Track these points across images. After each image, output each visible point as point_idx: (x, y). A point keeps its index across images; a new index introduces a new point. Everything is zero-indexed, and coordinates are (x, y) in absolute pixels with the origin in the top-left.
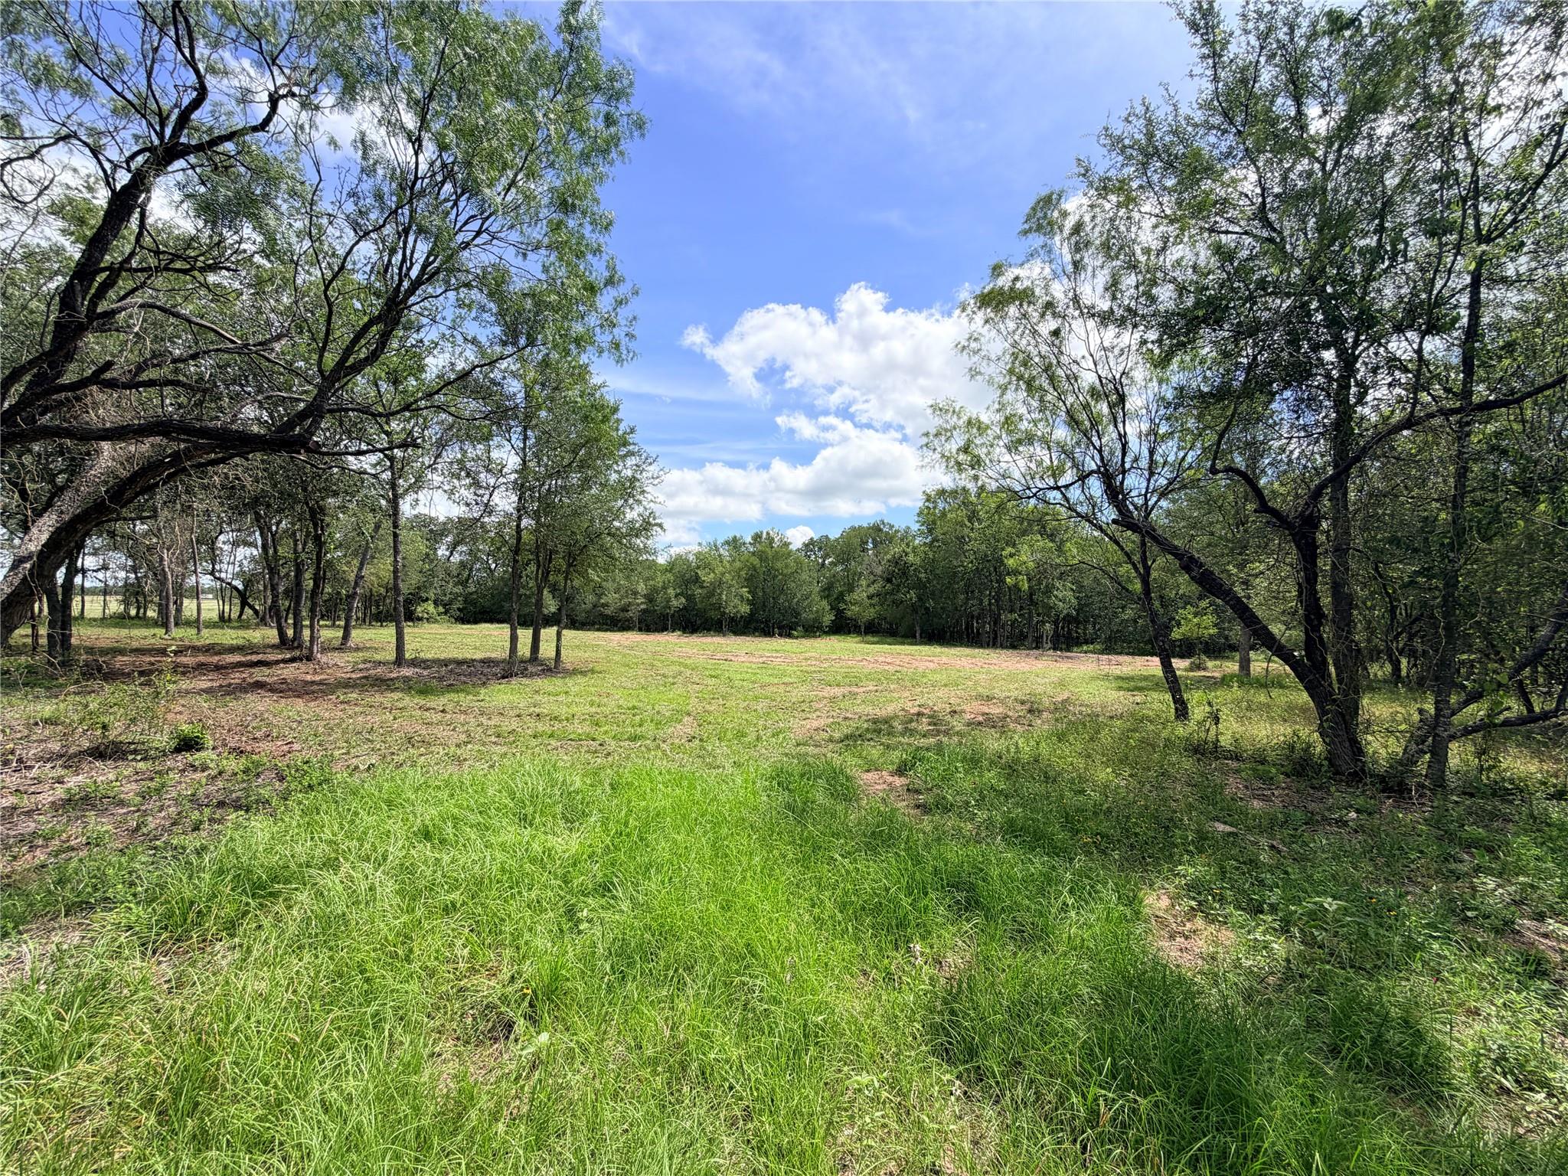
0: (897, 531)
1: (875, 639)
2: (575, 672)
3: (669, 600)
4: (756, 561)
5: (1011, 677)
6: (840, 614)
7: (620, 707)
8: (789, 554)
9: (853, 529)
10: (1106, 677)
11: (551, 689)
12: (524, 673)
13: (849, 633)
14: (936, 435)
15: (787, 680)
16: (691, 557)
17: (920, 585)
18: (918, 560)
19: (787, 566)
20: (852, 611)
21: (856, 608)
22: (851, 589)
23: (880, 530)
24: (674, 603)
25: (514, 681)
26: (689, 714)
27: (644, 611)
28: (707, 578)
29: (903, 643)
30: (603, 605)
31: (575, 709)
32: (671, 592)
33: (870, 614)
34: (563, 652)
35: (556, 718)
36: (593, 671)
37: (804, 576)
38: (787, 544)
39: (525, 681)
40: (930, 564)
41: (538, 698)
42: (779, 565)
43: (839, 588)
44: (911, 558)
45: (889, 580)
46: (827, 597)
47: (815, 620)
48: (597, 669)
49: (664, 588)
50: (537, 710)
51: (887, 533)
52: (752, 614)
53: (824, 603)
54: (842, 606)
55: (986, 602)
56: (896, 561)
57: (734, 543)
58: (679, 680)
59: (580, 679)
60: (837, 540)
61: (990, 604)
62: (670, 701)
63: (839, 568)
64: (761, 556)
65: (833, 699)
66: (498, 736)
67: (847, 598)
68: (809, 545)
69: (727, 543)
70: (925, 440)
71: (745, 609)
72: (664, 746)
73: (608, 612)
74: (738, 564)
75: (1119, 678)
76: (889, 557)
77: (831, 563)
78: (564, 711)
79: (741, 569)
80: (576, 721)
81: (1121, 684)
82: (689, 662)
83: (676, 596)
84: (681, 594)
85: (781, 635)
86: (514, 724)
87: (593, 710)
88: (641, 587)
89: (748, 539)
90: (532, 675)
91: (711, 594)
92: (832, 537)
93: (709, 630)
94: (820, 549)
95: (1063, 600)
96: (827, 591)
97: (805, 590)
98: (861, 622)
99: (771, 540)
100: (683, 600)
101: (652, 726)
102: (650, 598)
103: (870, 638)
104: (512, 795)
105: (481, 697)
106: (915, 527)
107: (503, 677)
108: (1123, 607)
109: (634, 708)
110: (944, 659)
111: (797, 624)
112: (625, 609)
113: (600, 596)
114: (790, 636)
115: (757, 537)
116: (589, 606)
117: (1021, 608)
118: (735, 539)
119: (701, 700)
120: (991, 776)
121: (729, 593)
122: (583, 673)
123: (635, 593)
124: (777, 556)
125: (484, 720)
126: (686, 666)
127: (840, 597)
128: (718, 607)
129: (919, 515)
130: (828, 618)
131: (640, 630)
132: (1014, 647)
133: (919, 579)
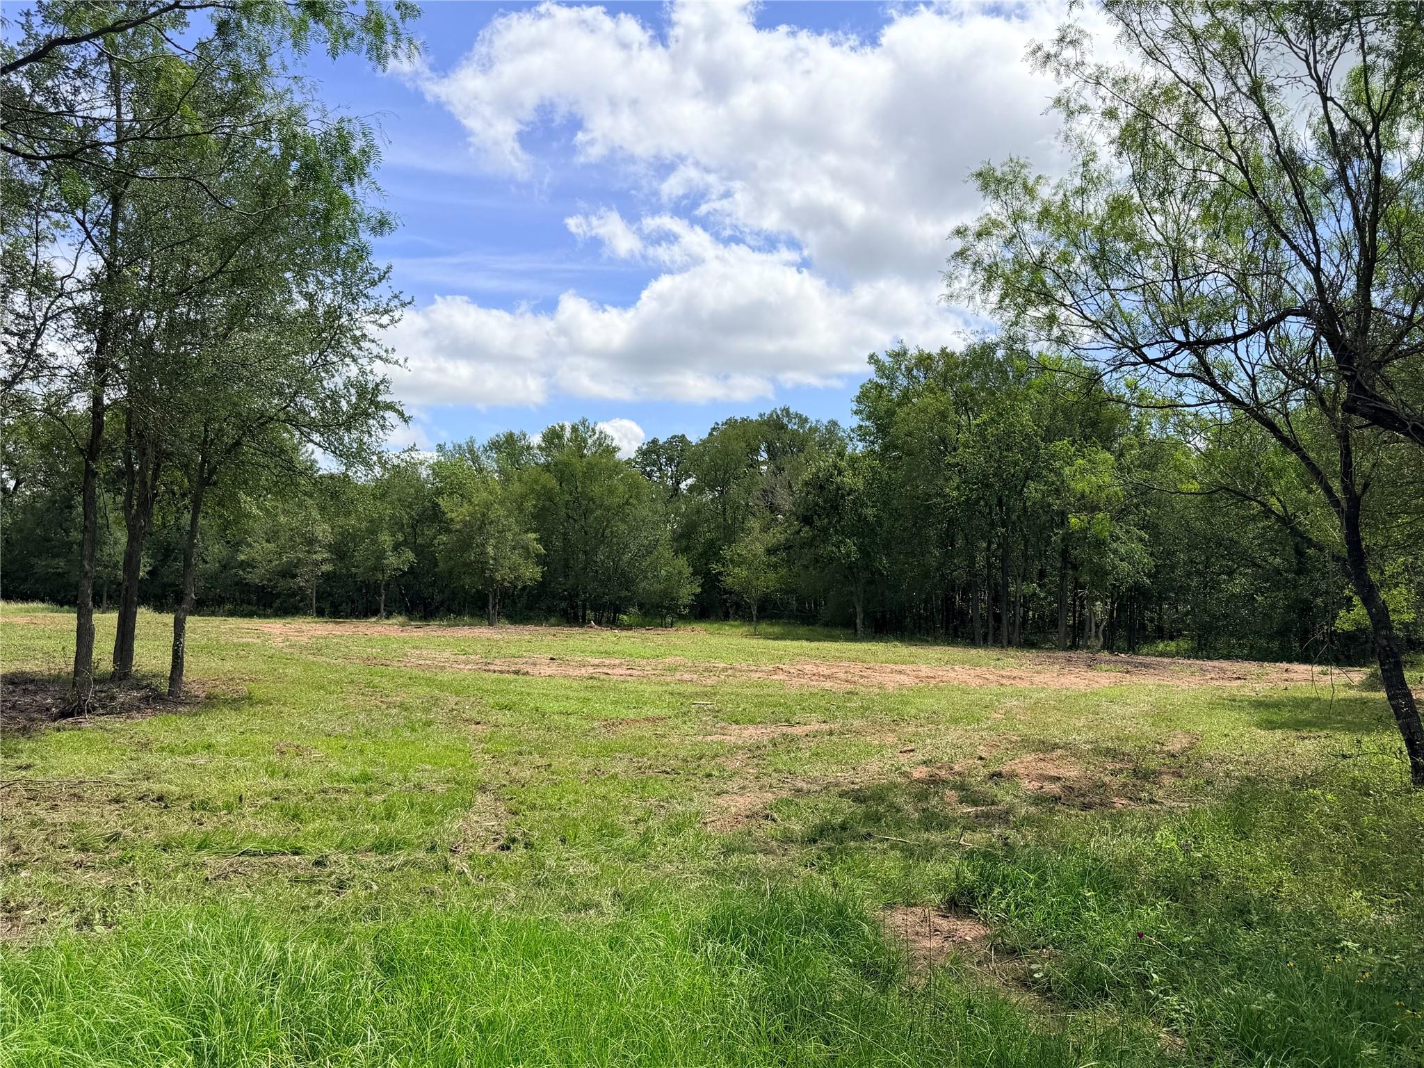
0: (814, 430)
1: (776, 630)
2: (211, 702)
3: (381, 555)
4: (551, 482)
5: (1067, 704)
6: (711, 582)
7: (333, 776)
8: (617, 467)
9: (731, 423)
10: (1234, 703)
11: (170, 739)
12: (106, 706)
13: (726, 617)
14: (979, 235)
15: (650, 711)
16: (424, 472)
17: (863, 529)
18: (860, 484)
19: (611, 491)
20: (735, 577)
21: (741, 572)
22: (730, 533)
23: (782, 427)
24: (392, 560)
25: (87, 722)
26: (483, 789)
27: (327, 576)
28: (456, 512)
29: (835, 639)
30: (243, 565)
31: (241, 784)
32: (386, 539)
33: (768, 582)
34: (188, 659)
35: (204, 805)
36: (250, 699)
37: (643, 512)
38: (612, 451)
39: (115, 723)
40: (882, 492)
41: (150, 759)
42: (596, 489)
43: (706, 533)
44: (848, 479)
45: (807, 520)
46: (686, 550)
47: (665, 594)
48: (259, 693)
49: (373, 531)
50: (157, 788)
51: (795, 433)
52: (542, 585)
53: (682, 562)
54: (715, 568)
55: (980, 559)
56: (820, 485)
57: (509, 446)
58: (436, 714)
59: (231, 718)
60: (704, 443)
61: (990, 565)
62: (432, 759)
63: (708, 496)
64: (561, 472)
65: (755, 751)
66: (84, 849)
67: (726, 553)
68: (651, 452)
69: (495, 446)
70: (958, 244)
71: (531, 573)
72: (457, 862)
73: (254, 577)
74: (516, 487)
75: (1259, 704)
76: (806, 476)
77: (691, 489)
78: (213, 788)
79: (524, 497)
80: (248, 810)
81: (1265, 714)
82: (445, 677)
83: (396, 547)
84: (405, 543)
85: (599, 623)
86: (112, 820)
87: (278, 784)
88: (323, 531)
89: (536, 439)
90: (125, 710)
91: (465, 543)
92: (694, 438)
93: (459, 613)
94: (670, 460)
95: (1127, 558)
96: (684, 539)
97: (645, 537)
98: (751, 599)
99: (579, 441)
100: (410, 555)
101: (415, 818)
102: (340, 551)
103: (764, 627)
104: (176, 1003)
105: (24, 760)
106: (849, 421)
107: (64, 715)
108: (1231, 573)
109: (365, 778)
110: (924, 670)
111: (629, 601)
112: (288, 572)
113: (235, 546)
114: (613, 623)
115: (553, 437)
116: (213, 567)
117: (1042, 574)
118: (510, 439)
119: (498, 757)
120: (1153, 914)
121: (501, 540)
122: (235, 703)
123: (311, 541)
124: (591, 472)
125: (40, 811)
126: (441, 686)
127: (711, 551)
128: (480, 568)
129: (859, 400)
130: (689, 590)
131: (320, 613)
132: (1029, 644)
133: (862, 519)
